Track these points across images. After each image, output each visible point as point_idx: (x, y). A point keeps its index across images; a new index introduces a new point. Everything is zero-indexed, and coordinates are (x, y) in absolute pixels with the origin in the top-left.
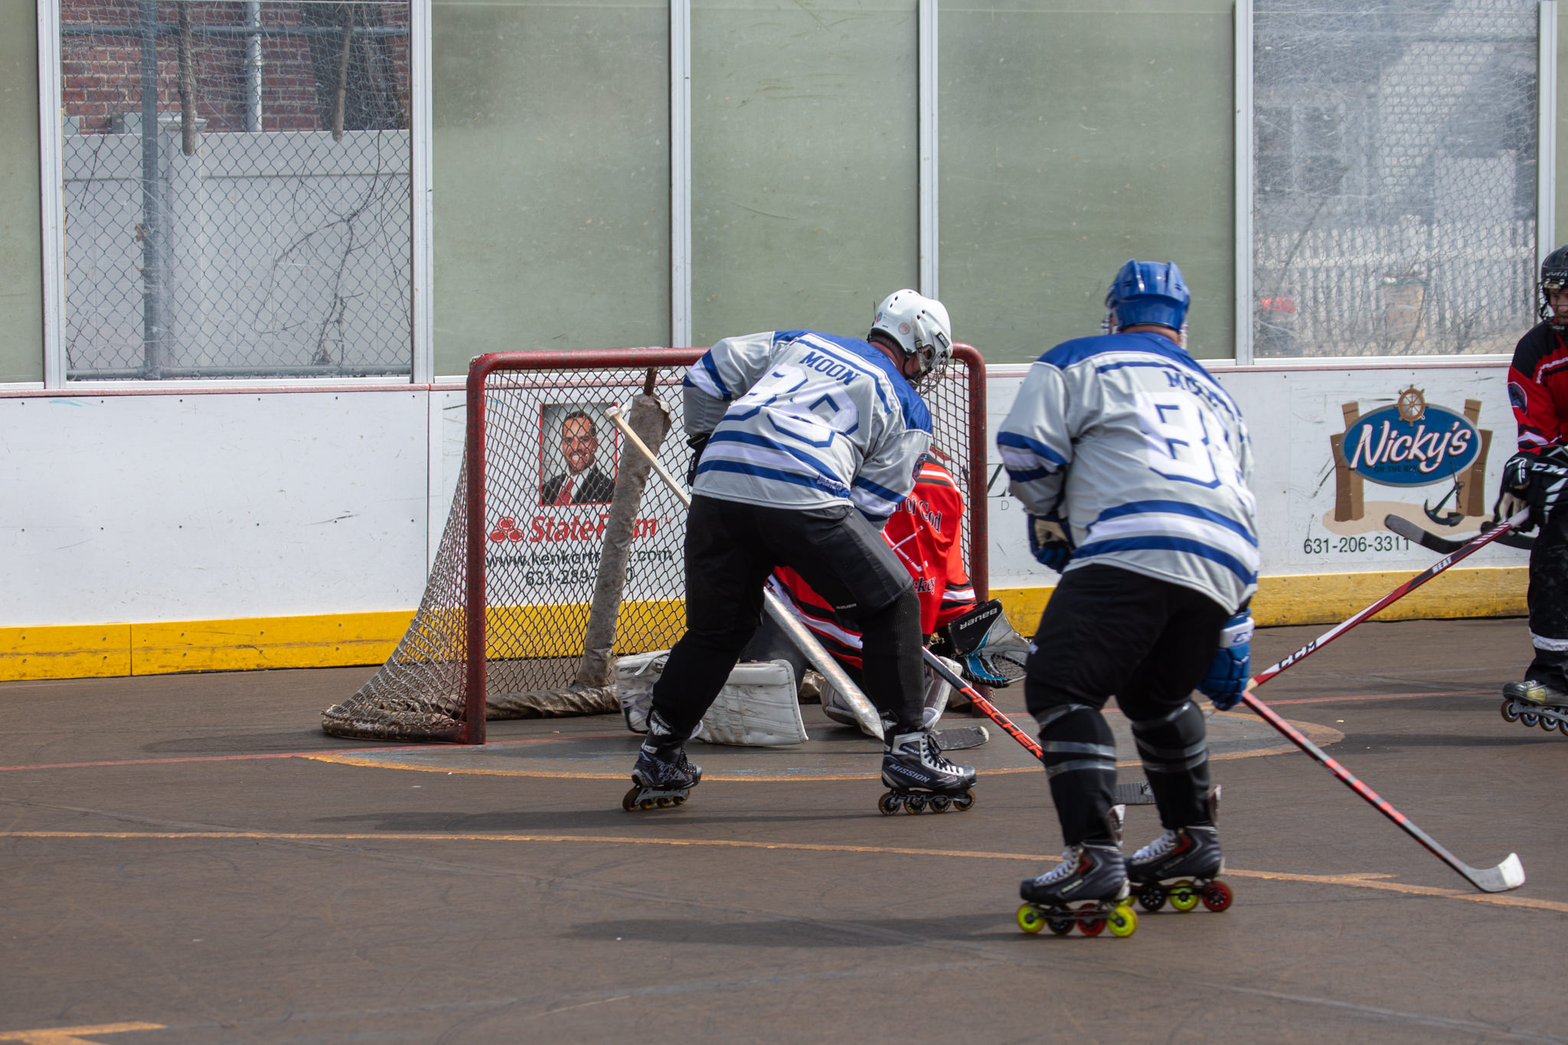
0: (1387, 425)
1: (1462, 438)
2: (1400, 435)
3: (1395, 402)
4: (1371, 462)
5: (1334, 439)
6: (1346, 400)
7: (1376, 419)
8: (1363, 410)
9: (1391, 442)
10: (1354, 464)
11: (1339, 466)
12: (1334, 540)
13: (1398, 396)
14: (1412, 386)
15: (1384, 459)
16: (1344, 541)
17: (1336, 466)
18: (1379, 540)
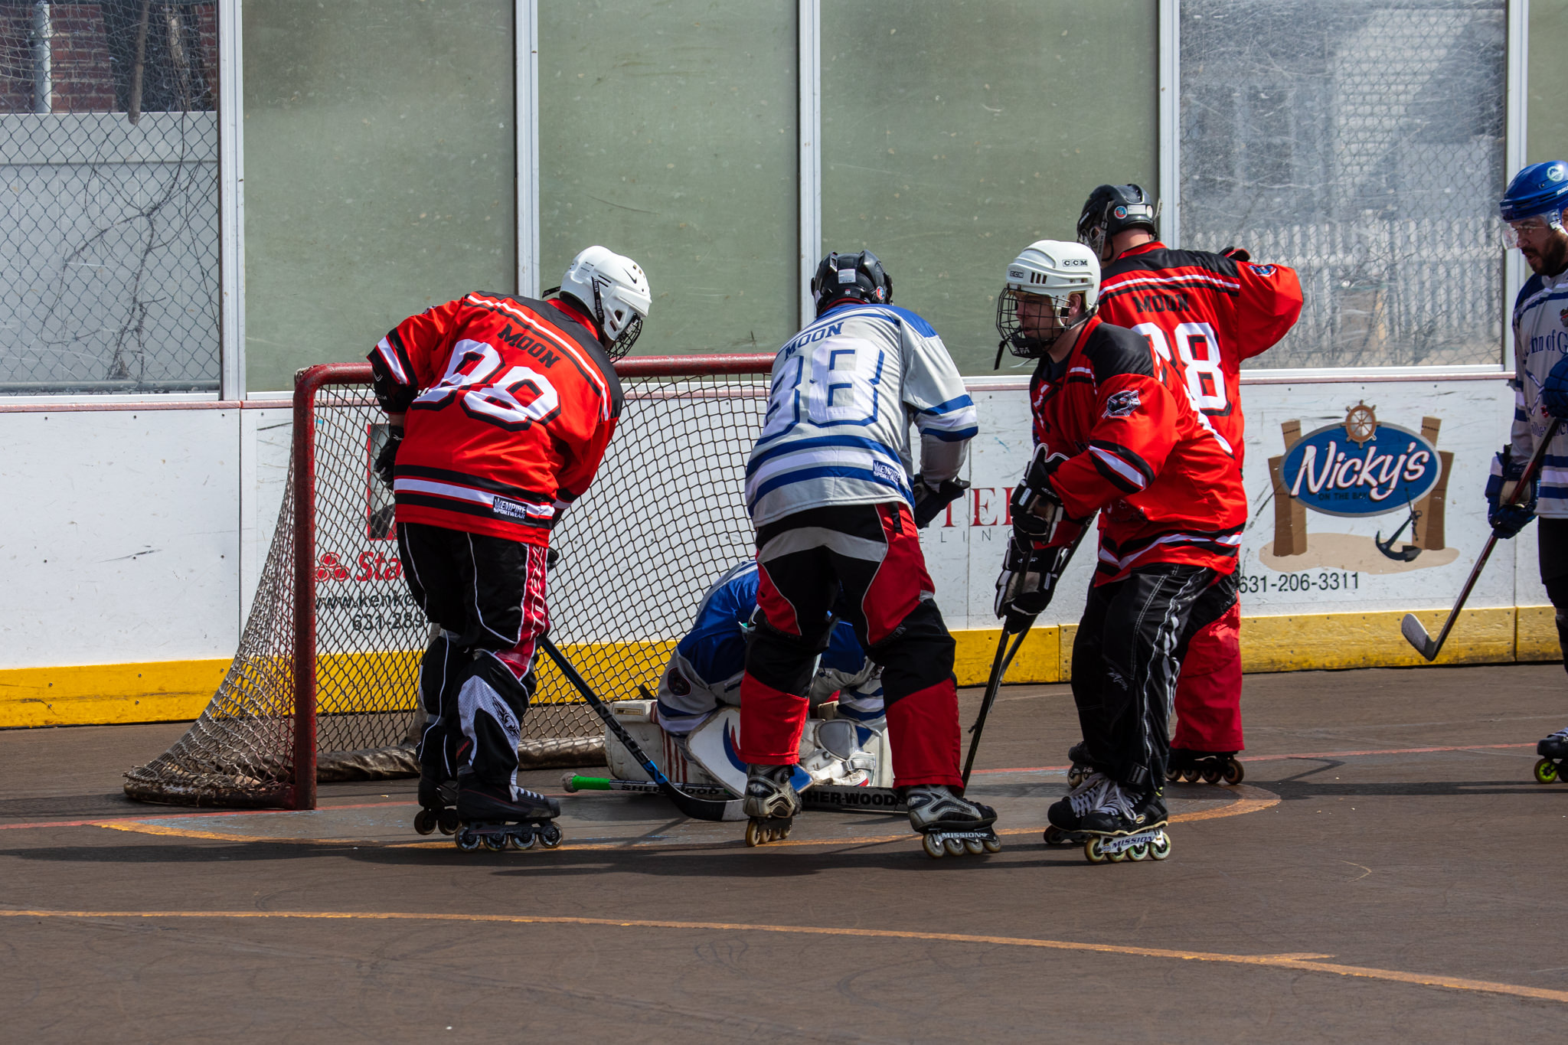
0: (1333, 446)
1: (1419, 460)
2: (1348, 457)
3: (1342, 421)
4: (1314, 489)
5: (1273, 462)
6: (1286, 418)
7: (1320, 439)
8: (1306, 430)
9: (1338, 466)
10: (1295, 491)
11: (1278, 493)
12: (1273, 577)
13: (1345, 414)
14: (1361, 402)
15: (1330, 485)
16: (1283, 579)
17: (1275, 493)
18: (1324, 577)
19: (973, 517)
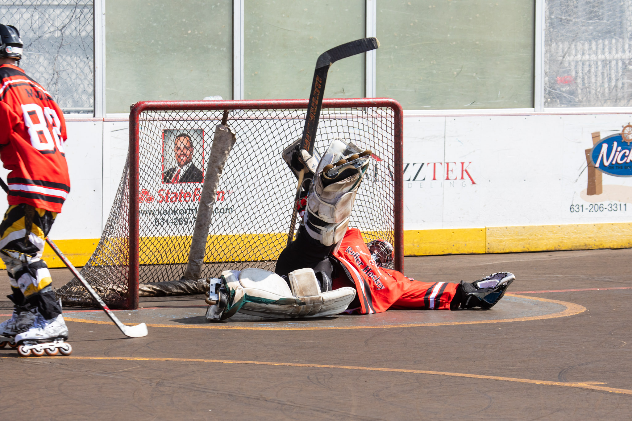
0: (615, 144)
2: (623, 149)
3: (620, 132)
4: (606, 164)
5: (587, 151)
6: (594, 131)
7: (610, 141)
8: (603, 136)
9: (618, 153)
10: (597, 165)
11: (589, 165)
12: (586, 205)
13: (622, 129)
14: (629, 123)
15: (614, 162)
16: (591, 206)
17: (588, 166)
18: (610, 206)
19: (446, 176)
